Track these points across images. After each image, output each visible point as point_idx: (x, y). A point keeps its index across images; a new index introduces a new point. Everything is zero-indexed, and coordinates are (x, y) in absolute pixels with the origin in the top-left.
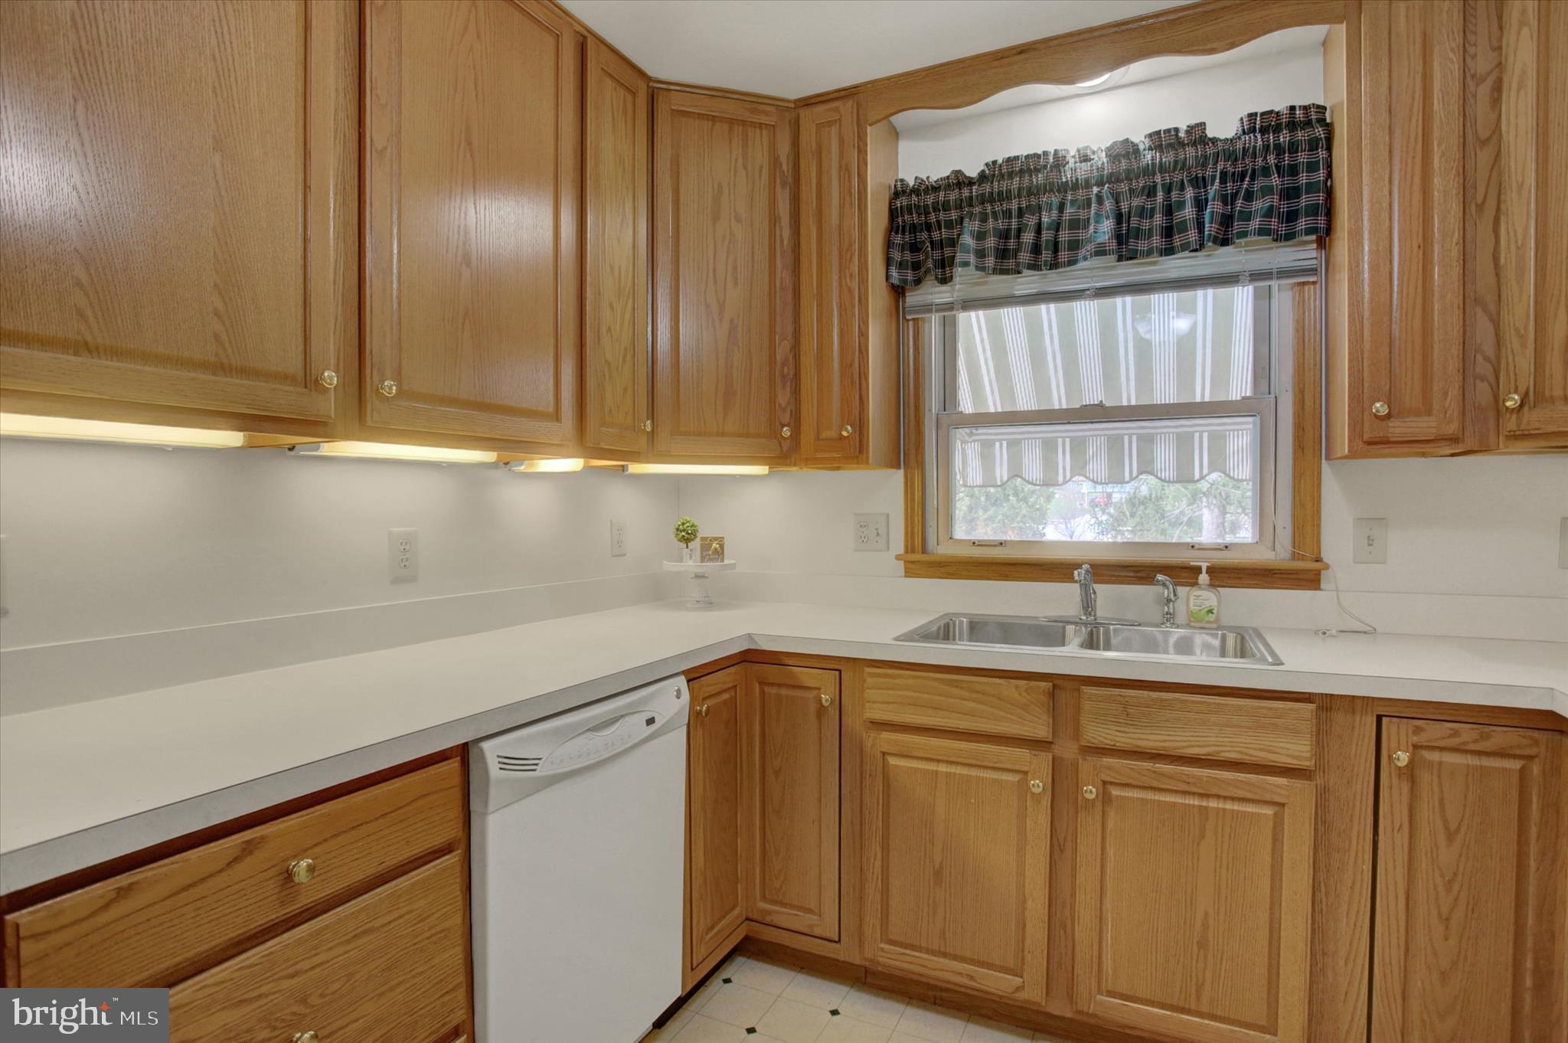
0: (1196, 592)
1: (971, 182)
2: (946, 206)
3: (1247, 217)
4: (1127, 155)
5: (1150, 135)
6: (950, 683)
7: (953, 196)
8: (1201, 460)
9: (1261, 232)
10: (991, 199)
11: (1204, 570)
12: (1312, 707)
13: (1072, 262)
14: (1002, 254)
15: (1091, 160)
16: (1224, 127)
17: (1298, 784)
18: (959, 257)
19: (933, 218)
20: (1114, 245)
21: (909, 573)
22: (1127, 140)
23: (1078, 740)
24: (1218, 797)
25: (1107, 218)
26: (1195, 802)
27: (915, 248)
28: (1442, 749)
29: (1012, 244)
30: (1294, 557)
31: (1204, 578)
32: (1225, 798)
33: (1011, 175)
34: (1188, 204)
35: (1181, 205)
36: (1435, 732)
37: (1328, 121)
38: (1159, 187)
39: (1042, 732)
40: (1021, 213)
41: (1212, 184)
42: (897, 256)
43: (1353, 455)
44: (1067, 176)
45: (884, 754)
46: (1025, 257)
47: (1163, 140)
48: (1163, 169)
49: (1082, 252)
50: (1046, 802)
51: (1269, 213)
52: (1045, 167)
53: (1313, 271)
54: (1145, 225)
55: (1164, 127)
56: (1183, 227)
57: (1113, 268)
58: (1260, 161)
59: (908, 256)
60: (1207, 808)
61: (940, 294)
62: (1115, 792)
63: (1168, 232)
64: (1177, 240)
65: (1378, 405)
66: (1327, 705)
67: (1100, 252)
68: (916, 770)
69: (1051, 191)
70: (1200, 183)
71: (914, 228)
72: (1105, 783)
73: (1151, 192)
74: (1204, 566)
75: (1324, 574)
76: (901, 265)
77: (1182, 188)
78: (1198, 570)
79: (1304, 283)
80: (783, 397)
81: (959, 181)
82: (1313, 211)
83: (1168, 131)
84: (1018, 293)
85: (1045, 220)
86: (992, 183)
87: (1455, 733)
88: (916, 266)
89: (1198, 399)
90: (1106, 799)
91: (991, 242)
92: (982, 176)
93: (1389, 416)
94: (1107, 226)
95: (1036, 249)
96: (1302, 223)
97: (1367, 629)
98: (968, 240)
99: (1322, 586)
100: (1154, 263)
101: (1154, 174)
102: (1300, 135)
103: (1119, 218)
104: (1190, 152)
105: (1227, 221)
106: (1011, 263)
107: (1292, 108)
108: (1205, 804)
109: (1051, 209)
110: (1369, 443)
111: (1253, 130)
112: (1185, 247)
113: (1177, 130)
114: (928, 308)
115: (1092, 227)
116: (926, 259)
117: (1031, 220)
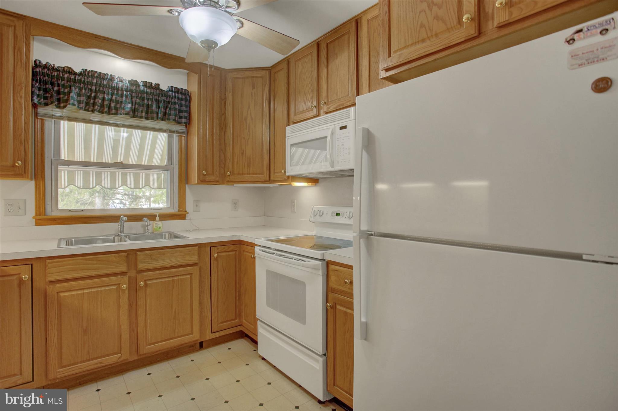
0: (155, 222)
1: (75, 74)
2: (63, 79)
3: (170, 115)
4: (135, 85)
5: (144, 82)
6: (89, 259)
7: (66, 76)
8: (142, 182)
9: (174, 120)
10: (84, 83)
11: (158, 216)
12: (197, 247)
13: (115, 114)
14: (87, 104)
15: (123, 82)
16: (164, 87)
17: (195, 267)
18: (70, 101)
19: (55, 81)
20: (131, 113)
21: (37, 224)
22: (136, 81)
23: (136, 269)
24: (177, 276)
25: (129, 103)
26: (171, 279)
27: (45, 90)
28: (222, 252)
29: (91, 101)
30: (179, 211)
31: (158, 218)
32: (178, 276)
33: (93, 77)
34: (154, 106)
35: (152, 106)
36: (221, 248)
37: (189, 95)
38: (146, 99)
39: (124, 269)
40: (96, 91)
41: (161, 102)
42: (36, 92)
43: (198, 183)
44: (115, 85)
45: (57, 293)
46: (97, 108)
47: (148, 85)
48: (147, 93)
49: (119, 112)
50: (127, 291)
51: (176, 115)
52: (106, 79)
53: (183, 133)
54: (140, 108)
55: (148, 81)
56: (152, 112)
57: (128, 119)
58: (173, 100)
59: (42, 93)
60: (174, 280)
62: (148, 282)
63: (147, 112)
64: (150, 116)
65: (204, 172)
66: (200, 246)
67: (127, 114)
68: (74, 295)
69: (109, 88)
70: (157, 101)
71: (46, 83)
72: (145, 280)
73: (143, 99)
74: (158, 214)
75: (187, 215)
76: (38, 96)
77: (152, 101)
78: (155, 216)
79: (182, 136)
81: (70, 71)
82: (186, 118)
83: (149, 82)
84: (92, 119)
85: (106, 97)
86: (85, 77)
87: (224, 248)
88: (45, 98)
89: (143, 164)
90: (146, 285)
91: (84, 99)
92: (81, 74)
93: (206, 175)
94: (129, 106)
95: (102, 106)
96: (183, 120)
97: (197, 229)
98: (73, 95)
99: (186, 219)
100: (142, 121)
101: (144, 94)
102: (183, 96)
103: (132, 103)
104: (155, 91)
105: (165, 114)
106: (90, 108)
107: (182, 89)
108: (173, 279)
109: (108, 94)
110: (202, 181)
111: (172, 91)
112: (152, 119)
113: (152, 83)
114: (51, 116)
115: (124, 105)
116: (51, 96)
117: (100, 95)
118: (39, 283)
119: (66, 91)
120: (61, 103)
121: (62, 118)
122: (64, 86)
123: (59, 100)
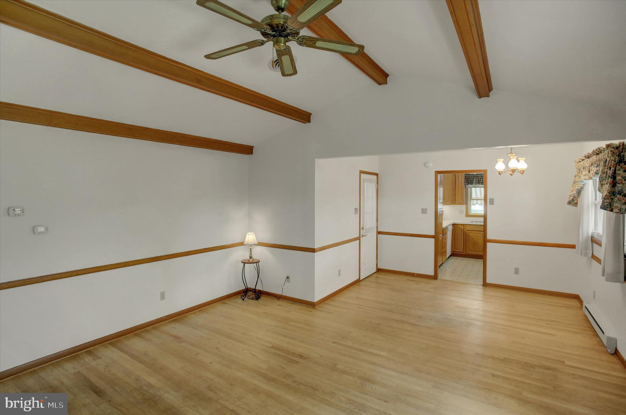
2: (472, 177)
7: (473, 176)
10: (477, 177)
18: (473, 183)
21: (466, 217)
29: (479, 181)
40: (480, 178)
42: (466, 182)
45: (468, 233)
46: (481, 183)
61: (470, 186)
68: (472, 234)
71: (468, 179)
80: (454, 198)
91: (477, 181)
98: (474, 181)
114: (469, 187)
116: (469, 182)
117: (482, 179)
118: (465, 230)
119: (473, 180)
120: (472, 183)
121: (472, 187)
122: (472, 179)
123: (471, 182)
